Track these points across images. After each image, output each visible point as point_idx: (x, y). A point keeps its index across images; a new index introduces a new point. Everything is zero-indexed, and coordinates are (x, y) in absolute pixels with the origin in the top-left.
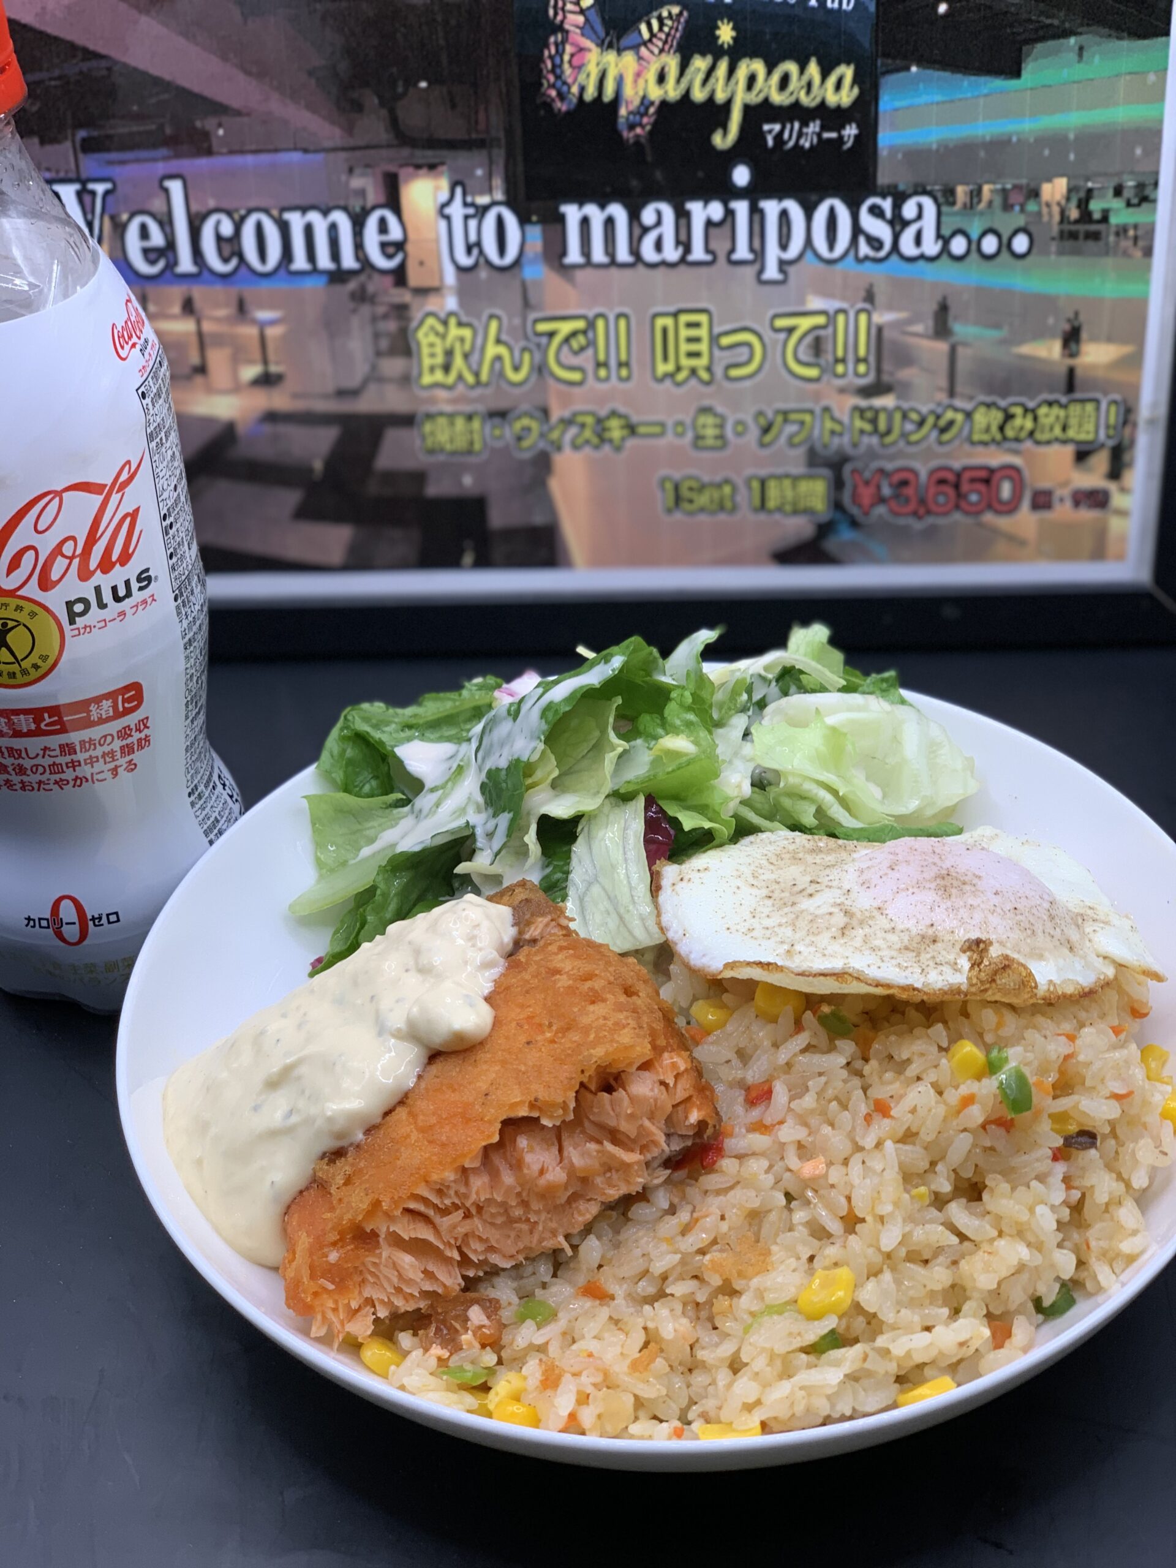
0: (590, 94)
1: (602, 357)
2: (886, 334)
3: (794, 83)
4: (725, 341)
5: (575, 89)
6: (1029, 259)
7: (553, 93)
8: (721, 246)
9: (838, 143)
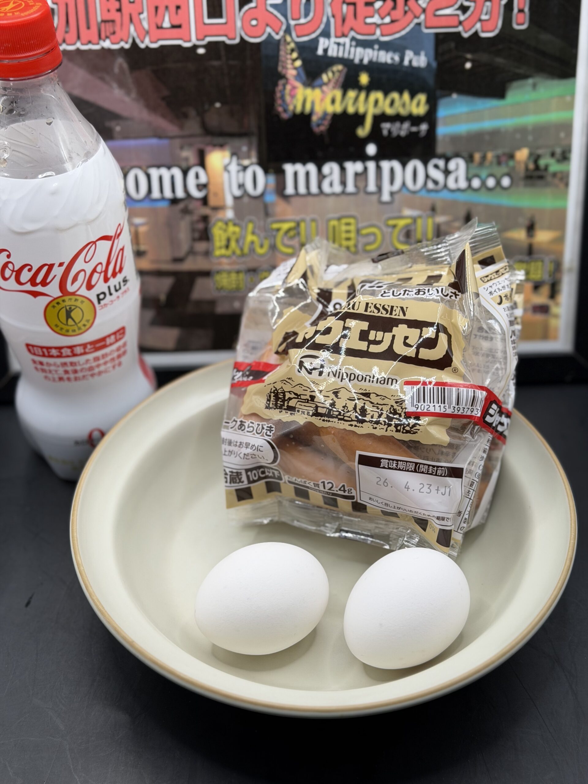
0: (299, 109)
1: (303, 241)
2: (442, 227)
3: (397, 103)
4: (364, 232)
5: (291, 108)
6: (511, 190)
7: (280, 109)
8: (361, 185)
9: (418, 133)
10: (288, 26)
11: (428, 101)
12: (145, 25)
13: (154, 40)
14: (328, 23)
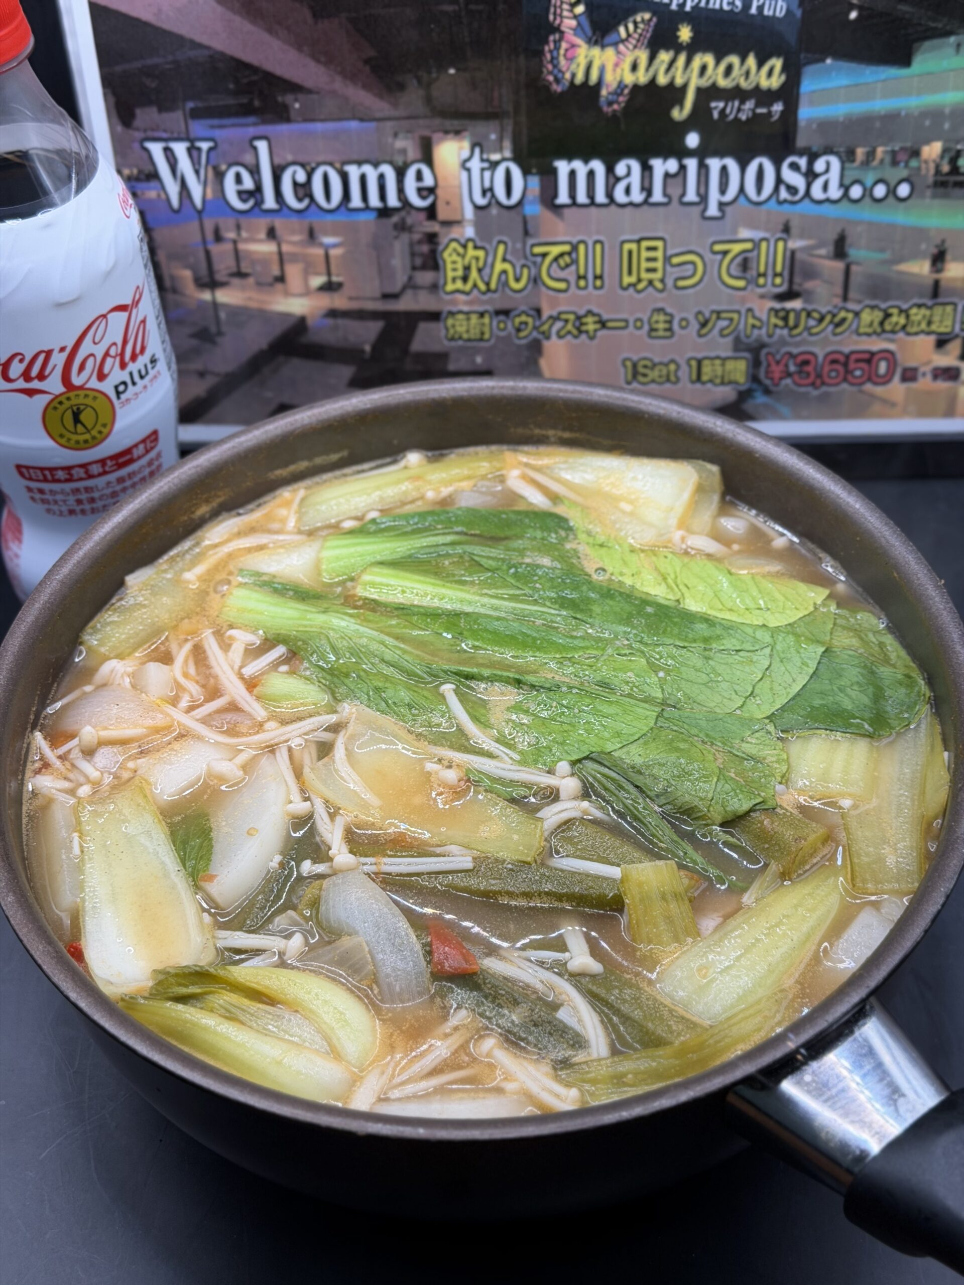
0: (580, 79)
1: (582, 272)
2: (799, 256)
3: (736, 72)
4: (675, 260)
5: (568, 76)
6: (910, 202)
7: (551, 78)
8: (675, 191)
9: (768, 115)
11: (786, 68)
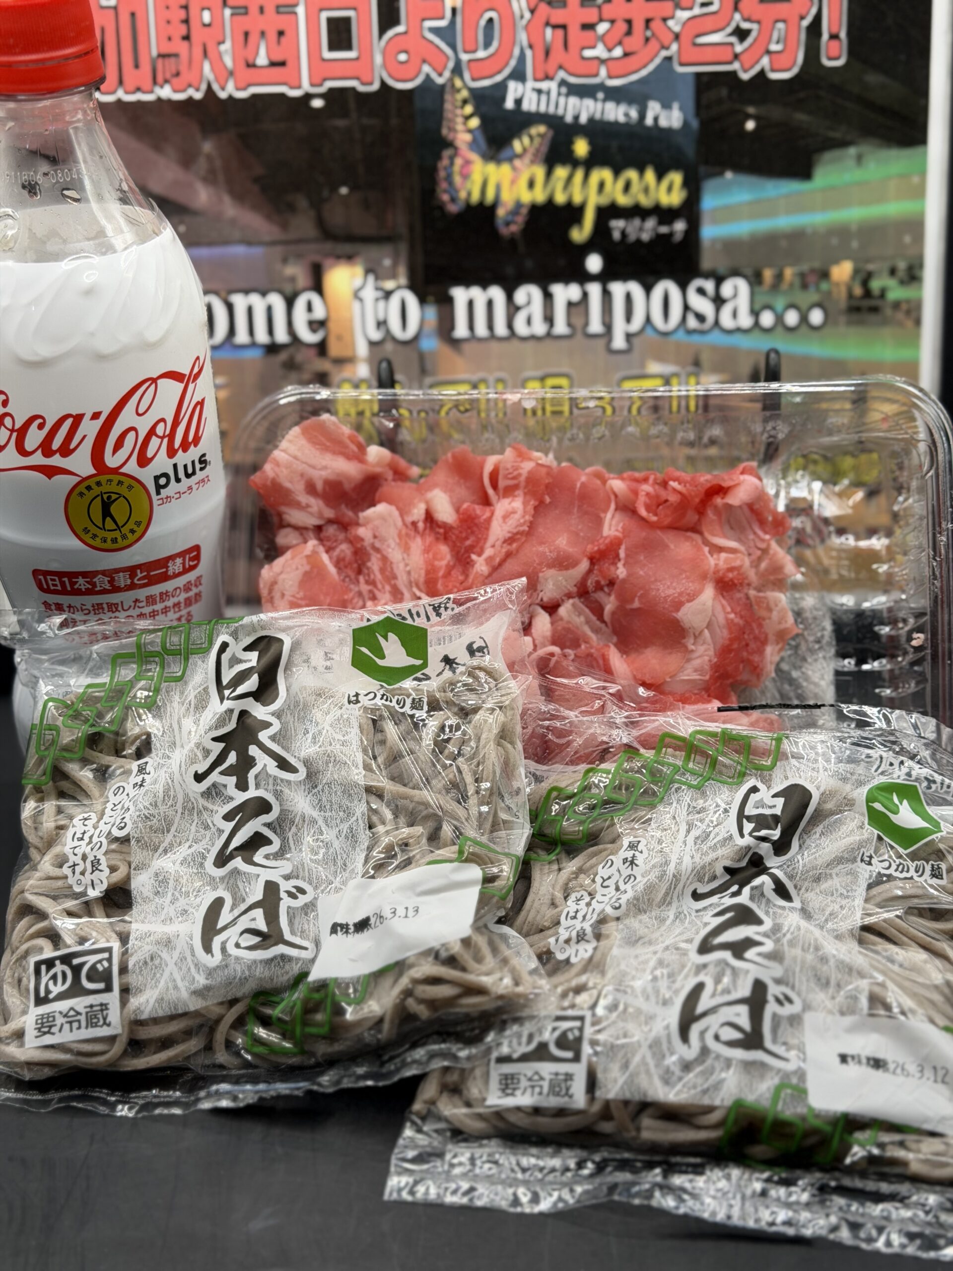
0: (475, 197)
3: (636, 187)
5: (463, 195)
6: (825, 331)
7: (445, 197)
8: (578, 321)
9: (671, 235)
10: (458, 63)
11: (686, 184)
12: (228, 61)
13: (243, 85)
14: (522, 58)
